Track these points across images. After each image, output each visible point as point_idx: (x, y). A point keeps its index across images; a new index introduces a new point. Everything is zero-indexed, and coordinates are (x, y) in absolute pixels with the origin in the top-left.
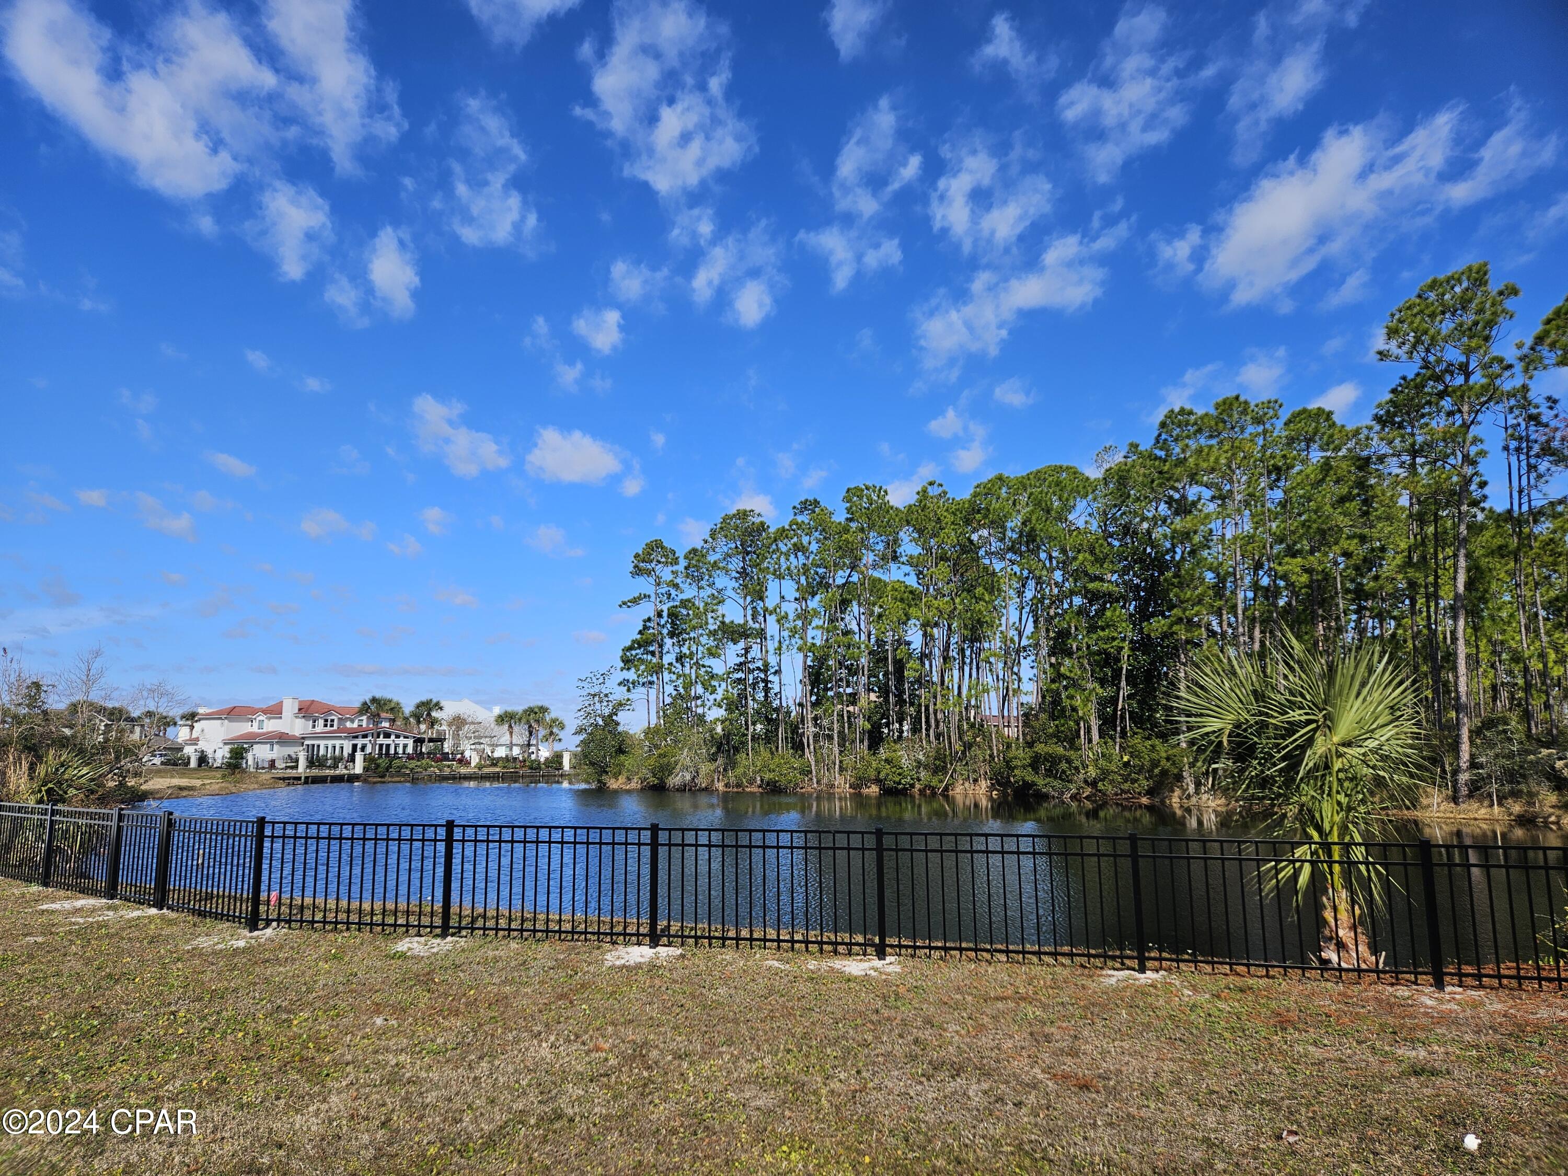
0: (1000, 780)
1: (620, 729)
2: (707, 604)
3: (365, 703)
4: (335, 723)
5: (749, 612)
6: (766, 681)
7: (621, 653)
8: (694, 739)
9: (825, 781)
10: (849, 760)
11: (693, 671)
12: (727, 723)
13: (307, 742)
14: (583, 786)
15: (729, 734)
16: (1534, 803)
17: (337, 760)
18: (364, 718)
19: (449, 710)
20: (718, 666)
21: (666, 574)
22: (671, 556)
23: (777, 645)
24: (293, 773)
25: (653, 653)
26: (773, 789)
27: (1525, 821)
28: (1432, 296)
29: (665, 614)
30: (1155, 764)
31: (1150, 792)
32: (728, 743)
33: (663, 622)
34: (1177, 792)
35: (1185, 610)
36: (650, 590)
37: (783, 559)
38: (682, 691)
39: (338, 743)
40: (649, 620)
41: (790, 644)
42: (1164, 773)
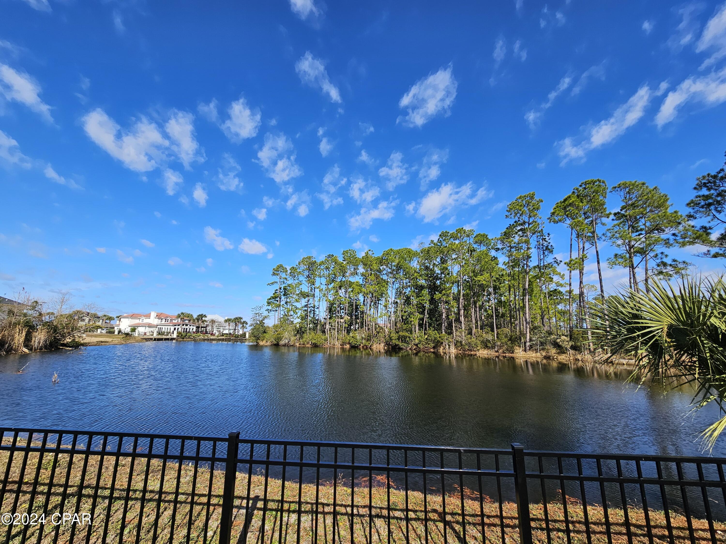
0: (387, 344)
1: (265, 325)
2: (296, 285)
3: (179, 314)
4: (169, 321)
5: (310, 289)
6: (314, 311)
7: (267, 300)
8: (289, 329)
9: (332, 343)
10: (340, 336)
11: (290, 307)
12: (301, 324)
13: (158, 327)
14: (251, 344)
15: (301, 328)
16: (549, 352)
17: (168, 333)
18: (179, 319)
19: (209, 317)
20: (298, 305)
21: (283, 275)
22: (285, 270)
23: (319, 299)
24: (151, 337)
25: (277, 301)
26: (315, 346)
27: (547, 358)
28: (520, 201)
29: (282, 288)
30: (435, 339)
31: (434, 348)
32: (301, 330)
33: (281, 291)
34: (442, 348)
35: (446, 291)
36: (278, 280)
37: (322, 271)
38: (286, 313)
39: (169, 327)
40: (277, 290)
41: (323, 299)
42: (438, 341)
